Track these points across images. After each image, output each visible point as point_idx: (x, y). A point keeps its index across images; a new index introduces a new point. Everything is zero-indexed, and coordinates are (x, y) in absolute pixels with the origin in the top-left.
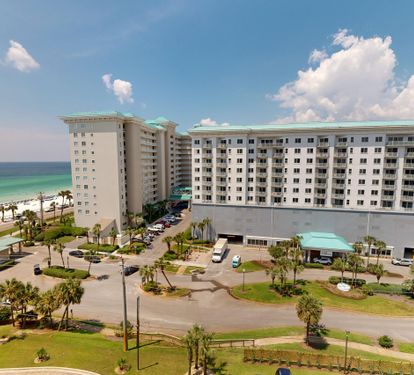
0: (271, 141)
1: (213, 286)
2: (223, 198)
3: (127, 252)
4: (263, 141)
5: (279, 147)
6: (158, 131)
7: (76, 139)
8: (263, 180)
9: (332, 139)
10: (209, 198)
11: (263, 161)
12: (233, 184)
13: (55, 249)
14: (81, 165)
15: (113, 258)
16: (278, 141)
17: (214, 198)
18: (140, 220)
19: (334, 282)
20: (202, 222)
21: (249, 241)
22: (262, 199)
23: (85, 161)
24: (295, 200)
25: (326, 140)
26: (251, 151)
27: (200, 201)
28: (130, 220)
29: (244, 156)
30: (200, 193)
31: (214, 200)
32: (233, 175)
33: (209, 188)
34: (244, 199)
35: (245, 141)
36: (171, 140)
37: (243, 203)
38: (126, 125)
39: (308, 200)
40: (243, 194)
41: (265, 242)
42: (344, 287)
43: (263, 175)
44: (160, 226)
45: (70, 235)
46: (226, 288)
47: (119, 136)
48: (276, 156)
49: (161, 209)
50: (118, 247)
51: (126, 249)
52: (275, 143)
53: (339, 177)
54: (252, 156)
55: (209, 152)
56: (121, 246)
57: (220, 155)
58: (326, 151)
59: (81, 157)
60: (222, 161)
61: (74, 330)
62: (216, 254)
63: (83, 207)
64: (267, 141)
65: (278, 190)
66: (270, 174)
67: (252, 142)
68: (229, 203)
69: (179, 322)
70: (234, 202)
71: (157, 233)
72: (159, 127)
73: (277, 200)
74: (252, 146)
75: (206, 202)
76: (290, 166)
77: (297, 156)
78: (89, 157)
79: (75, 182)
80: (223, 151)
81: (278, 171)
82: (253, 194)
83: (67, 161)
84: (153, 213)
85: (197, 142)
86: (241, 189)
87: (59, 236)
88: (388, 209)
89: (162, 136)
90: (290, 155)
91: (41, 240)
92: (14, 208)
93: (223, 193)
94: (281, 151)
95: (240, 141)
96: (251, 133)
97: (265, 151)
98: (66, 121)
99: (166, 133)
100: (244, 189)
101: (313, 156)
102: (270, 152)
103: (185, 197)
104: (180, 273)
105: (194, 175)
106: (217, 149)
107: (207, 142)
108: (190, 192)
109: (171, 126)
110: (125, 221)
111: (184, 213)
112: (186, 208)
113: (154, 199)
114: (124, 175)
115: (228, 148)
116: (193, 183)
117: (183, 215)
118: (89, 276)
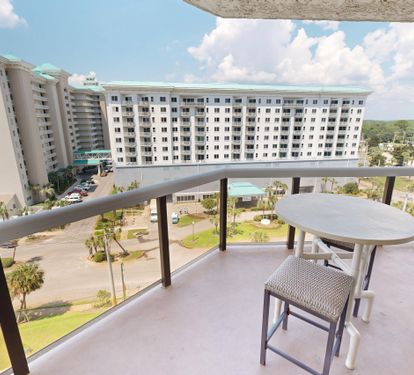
0: (192, 100)
2: (149, 159)
4: (185, 100)
5: (200, 106)
6: (48, 82)
8: (187, 139)
9: (245, 100)
10: (134, 160)
11: (186, 120)
12: (158, 144)
16: (199, 100)
17: (139, 159)
19: (258, 219)
20: (130, 185)
21: (178, 198)
22: (187, 158)
24: (216, 156)
25: (240, 101)
26: (174, 110)
27: (124, 164)
28: (35, 193)
29: (168, 115)
30: (123, 155)
31: (140, 162)
32: (158, 135)
33: (133, 150)
34: (170, 158)
35: (168, 99)
37: (170, 162)
39: (226, 156)
40: (169, 154)
41: (193, 197)
42: (266, 222)
43: (187, 134)
44: (77, 195)
46: (177, 242)
48: (199, 115)
52: (196, 101)
53: (250, 134)
54: (175, 115)
55: (130, 109)
57: (142, 114)
58: (240, 110)
60: (144, 120)
62: (153, 214)
64: (189, 100)
65: (201, 148)
66: (193, 133)
67: (174, 100)
68: (155, 163)
70: (160, 162)
72: (48, 77)
73: (201, 157)
74: (175, 105)
75: (131, 164)
76: (211, 125)
77: (217, 115)
80: (145, 110)
81: (201, 129)
82: (178, 153)
84: (61, 182)
85: (115, 99)
86: (166, 149)
88: (284, 159)
89: (54, 89)
90: (211, 115)
93: (148, 154)
94: (203, 110)
95: (163, 99)
96: (174, 90)
97: (188, 110)
99: (58, 85)
100: (170, 149)
101: (230, 115)
102: (192, 111)
103: (92, 161)
104: (123, 239)
105: (113, 136)
106: (139, 107)
107: (127, 99)
108: (109, 155)
109: (64, 76)
110: (28, 195)
111: (96, 179)
112: (96, 173)
113: (54, 167)
114: (17, 138)
115: (151, 106)
116: (114, 145)
117: (96, 181)
118: (14, 262)
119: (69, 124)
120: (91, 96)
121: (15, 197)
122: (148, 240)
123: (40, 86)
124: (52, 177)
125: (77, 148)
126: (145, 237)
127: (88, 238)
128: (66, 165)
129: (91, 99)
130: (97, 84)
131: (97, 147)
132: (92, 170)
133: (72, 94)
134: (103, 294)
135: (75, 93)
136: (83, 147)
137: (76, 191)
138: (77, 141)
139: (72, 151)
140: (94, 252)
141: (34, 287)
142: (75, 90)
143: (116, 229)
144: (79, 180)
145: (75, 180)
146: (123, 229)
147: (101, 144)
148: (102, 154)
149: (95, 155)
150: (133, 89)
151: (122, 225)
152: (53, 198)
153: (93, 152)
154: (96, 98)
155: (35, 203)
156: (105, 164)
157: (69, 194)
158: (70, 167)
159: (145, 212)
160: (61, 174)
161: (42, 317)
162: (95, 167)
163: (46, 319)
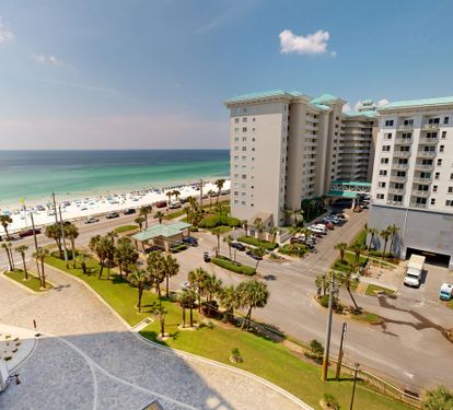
1: (416, 321)
2: (421, 201)
3: (289, 253)
6: (322, 112)
7: (236, 125)
10: (399, 198)
12: (442, 183)
13: (225, 240)
14: (241, 153)
15: (274, 257)
17: (407, 199)
18: (300, 217)
20: (385, 229)
23: (244, 149)
27: (384, 202)
28: (287, 216)
31: (406, 202)
33: (400, 186)
36: (336, 122)
38: (292, 106)
44: (322, 226)
45: (226, 225)
46: (439, 328)
47: (284, 120)
49: (320, 207)
50: (277, 246)
51: (287, 249)
55: (407, 136)
56: (282, 245)
57: (425, 141)
59: (241, 144)
60: (427, 149)
61: (254, 332)
62: (410, 275)
63: (240, 198)
68: (430, 207)
69: (379, 359)
70: (440, 206)
71: (319, 235)
72: (324, 107)
75: (394, 204)
78: (249, 144)
79: (233, 170)
80: (432, 135)
83: (227, 148)
84: (312, 211)
85: (389, 123)
87: (217, 225)
89: (327, 117)
91: (204, 227)
92: (177, 193)
93: (422, 194)
98: (229, 106)
99: (331, 113)
103: (348, 194)
104: (360, 292)
105: (377, 166)
106: (422, 132)
107: (406, 123)
108: (368, 189)
109: (339, 104)
110: (282, 216)
111: (347, 214)
112: (349, 207)
113: (310, 194)
114: (284, 165)
115: (442, 130)
116: (376, 178)
117: (346, 216)
118: (255, 273)
119: (333, 152)
120: (363, 123)
121: (272, 216)
122: (393, 307)
123: (315, 117)
124: (305, 204)
125: (336, 177)
126: (389, 301)
127: (321, 274)
128: (321, 194)
129: (363, 126)
130: (374, 109)
131: (358, 179)
132: (346, 203)
133: (343, 122)
135: (348, 121)
136: (343, 177)
137: (323, 222)
138: (337, 171)
139: (330, 180)
140: (322, 294)
141: (259, 304)
142: (348, 118)
143: (353, 276)
144: (330, 211)
145: (326, 211)
146: (363, 279)
147: (363, 175)
148: (361, 187)
149: (353, 187)
150: (418, 109)
151: (362, 273)
152: (300, 225)
153: (351, 183)
154: (369, 125)
155: (285, 226)
156: (362, 199)
157: (316, 223)
158: (324, 197)
159: (399, 269)
160: (314, 203)
161: (260, 335)
162: (350, 200)
163: (261, 338)
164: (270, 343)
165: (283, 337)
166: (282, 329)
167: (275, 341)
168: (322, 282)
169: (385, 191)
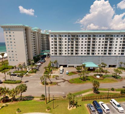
4: (72, 36)
8: (72, 48)
9: (92, 36)
10: (56, 54)
12: (64, 49)
17: (58, 54)
18: (33, 62)
20: (55, 61)
21: (69, 66)
22: (72, 54)
25: (90, 36)
26: (69, 39)
27: (53, 55)
33: (56, 51)
34: (67, 54)
39: (85, 54)
42: (98, 77)
44: (40, 63)
51: (31, 72)
54: (69, 41)
55: (56, 39)
58: (90, 39)
60: (60, 42)
62: (61, 71)
66: (74, 46)
68: (62, 55)
70: (64, 55)
73: (77, 54)
78: (13, 41)
79: (8, 50)
81: (77, 45)
82: (69, 52)
84: (36, 59)
85: (52, 36)
89: (37, 33)
90: (80, 40)
93: (61, 52)
96: (69, 33)
97: (73, 39)
99: (38, 33)
100: (67, 51)
103: (45, 54)
104: (51, 78)
105: (51, 47)
106: (59, 38)
107: (55, 36)
108: (50, 52)
109: (39, 30)
111: (46, 59)
112: (46, 57)
113: (35, 55)
115: (62, 38)
116: (51, 49)
118: (21, 82)
119: (40, 43)
122: (59, 79)
123: (34, 33)
124: (34, 58)
127: (41, 76)
128: (38, 55)
129: (46, 36)
130: (48, 32)
131: (47, 50)
133: (41, 35)
134: (43, 96)
135: (42, 35)
136: (43, 50)
137: (40, 62)
138: (42, 48)
139: (40, 51)
140: (42, 81)
141: (24, 91)
142: (42, 34)
143: (49, 74)
144: (41, 59)
145: (40, 59)
146: (52, 75)
147: (48, 49)
148: (48, 52)
149: (46, 52)
150: (57, 33)
151: (51, 73)
152: (34, 64)
153: (46, 51)
154: (48, 36)
155: (29, 65)
156: (49, 55)
157: (38, 63)
158: (39, 55)
159: (58, 70)
160: (37, 57)
161: (26, 100)
162: (46, 55)
163: (26, 101)
164: (30, 101)
165: (33, 98)
166: (33, 95)
167: (31, 100)
168: (42, 78)
169: (53, 52)
